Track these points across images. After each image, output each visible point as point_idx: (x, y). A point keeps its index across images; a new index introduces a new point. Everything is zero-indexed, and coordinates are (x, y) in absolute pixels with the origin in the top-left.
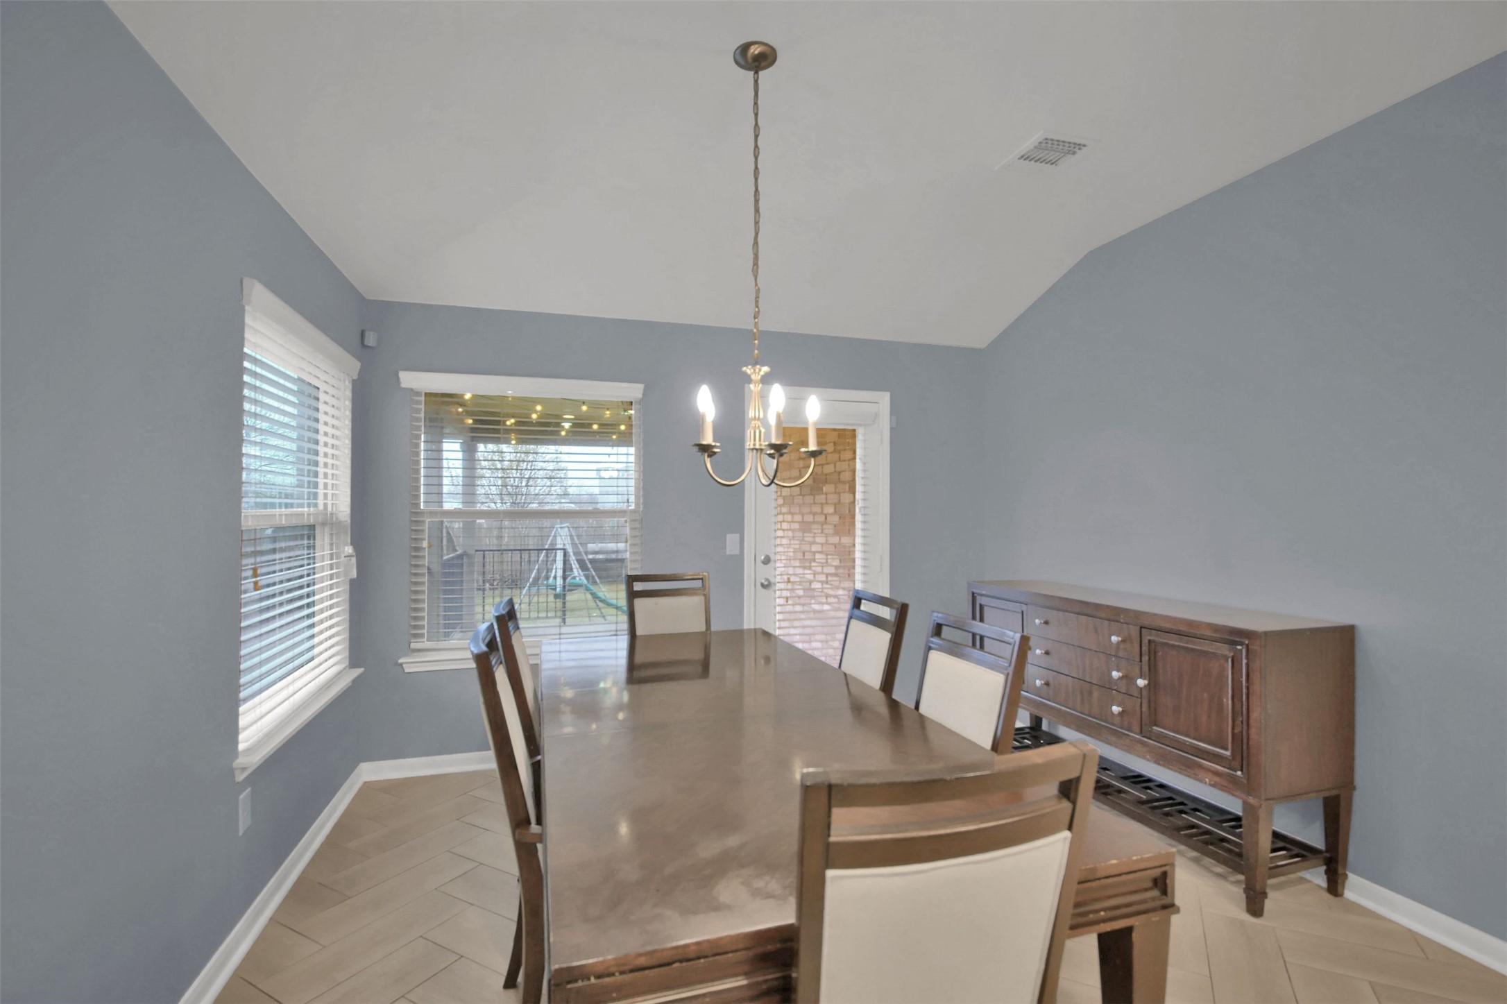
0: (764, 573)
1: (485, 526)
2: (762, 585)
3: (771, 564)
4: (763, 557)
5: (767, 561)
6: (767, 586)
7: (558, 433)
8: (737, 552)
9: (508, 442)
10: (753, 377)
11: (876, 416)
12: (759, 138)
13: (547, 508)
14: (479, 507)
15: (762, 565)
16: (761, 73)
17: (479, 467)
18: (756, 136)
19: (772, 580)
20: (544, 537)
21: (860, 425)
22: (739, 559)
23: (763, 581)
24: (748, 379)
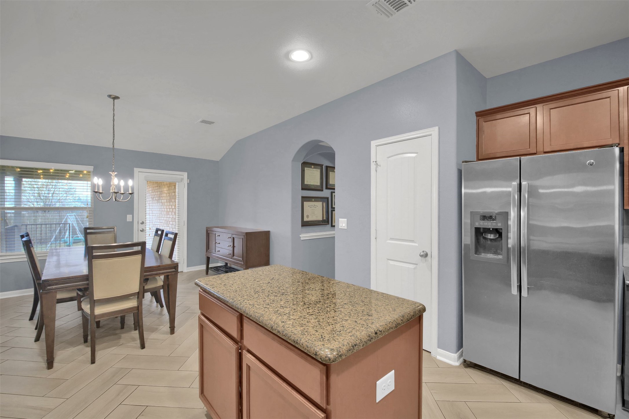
0: (141, 227)
1: (27, 215)
2: (141, 231)
3: (144, 224)
4: (141, 222)
5: (143, 223)
6: (142, 231)
7: (65, 176)
8: (131, 220)
9: (40, 178)
10: (112, 175)
11: (182, 180)
12: (115, 117)
13: (67, 206)
14: (22, 206)
15: (140, 224)
16: (115, 100)
17: (23, 186)
18: (114, 116)
19: (144, 229)
20: (61, 219)
21: (177, 182)
22: (132, 223)
23: (141, 229)
24: (111, 175)
